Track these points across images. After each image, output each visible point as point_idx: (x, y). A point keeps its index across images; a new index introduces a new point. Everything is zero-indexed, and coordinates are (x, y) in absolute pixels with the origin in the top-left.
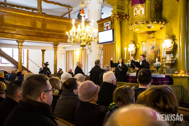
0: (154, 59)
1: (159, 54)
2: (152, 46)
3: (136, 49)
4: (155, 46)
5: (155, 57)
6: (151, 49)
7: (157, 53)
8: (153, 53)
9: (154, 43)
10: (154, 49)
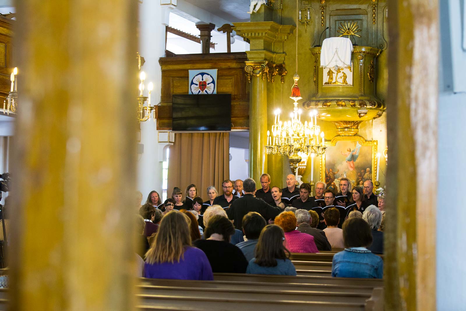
0: (356, 183)
2: (351, 153)
4: (357, 157)
5: (359, 179)
6: (348, 160)
7: (362, 171)
8: (353, 169)
9: (357, 147)
10: (357, 161)
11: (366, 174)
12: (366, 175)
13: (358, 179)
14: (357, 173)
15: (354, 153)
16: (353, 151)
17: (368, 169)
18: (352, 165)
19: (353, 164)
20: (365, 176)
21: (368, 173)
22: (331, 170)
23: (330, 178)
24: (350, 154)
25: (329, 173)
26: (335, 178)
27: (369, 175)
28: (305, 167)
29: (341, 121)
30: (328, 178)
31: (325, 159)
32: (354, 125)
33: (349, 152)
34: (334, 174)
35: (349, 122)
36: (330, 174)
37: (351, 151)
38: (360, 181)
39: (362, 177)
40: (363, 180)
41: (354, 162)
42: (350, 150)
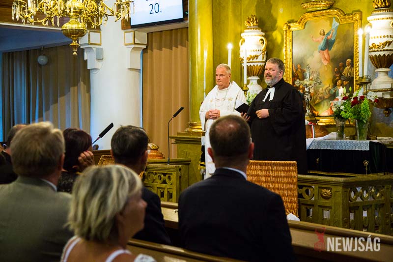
0: (332, 84)
2: (324, 37)
3: (267, 48)
4: (334, 40)
5: (336, 77)
6: (321, 50)
7: (340, 64)
8: (327, 62)
9: (333, 26)
10: (333, 48)
11: (346, 68)
12: (346, 71)
13: (334, 77)
14: (334, 68)
15: (329, 37)
16: (328, 34)
17: (349, 60)
18: (326, 56)
19: (328, 55)
20: (344, 72)
21: (348, 67)
22: (299, 66)
24: (324, 40)
25: (296, 70)
27: (350, 71)
30: (296, 79)
33: (322, 36)
36: (298, 72)
38: (337, 80)
39: (341, 73)
40: (342, 78)
41: (330, 52)
42: (324, 33)
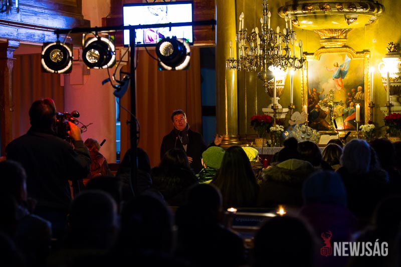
0: (345, 105)
1: (359, 93)
2: (338, 68)
4: (347, 71)
5: (349, 100)
6: (335, 78)
7: (353, 90)
8: (341, 88)
9: (345, 61)
10: (345, 77)
11: (357, 93)
12: (358, 95)
13: (347, 100)
14: (347, 93)
15: (342, 68)
16: (341, 66)
17: (360, 87)
18: (340, 83)
19: (342, 82)
22: (314, 90)
23: (314, 100)
24: (337, 70)
25: (312, 93)
26: (319, 100)
27: (361, 95)
28: (283, 87)
29: (326, 30)
30: (311, 100)
31: (307, 77)
32: (342, 34)
33: (336, 68)
34: (318, 95)
35: (336, 30)
37: (339, 66)
38: (350, 102)
39: (353, 97)
40: (354, 101)
